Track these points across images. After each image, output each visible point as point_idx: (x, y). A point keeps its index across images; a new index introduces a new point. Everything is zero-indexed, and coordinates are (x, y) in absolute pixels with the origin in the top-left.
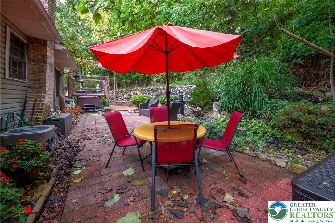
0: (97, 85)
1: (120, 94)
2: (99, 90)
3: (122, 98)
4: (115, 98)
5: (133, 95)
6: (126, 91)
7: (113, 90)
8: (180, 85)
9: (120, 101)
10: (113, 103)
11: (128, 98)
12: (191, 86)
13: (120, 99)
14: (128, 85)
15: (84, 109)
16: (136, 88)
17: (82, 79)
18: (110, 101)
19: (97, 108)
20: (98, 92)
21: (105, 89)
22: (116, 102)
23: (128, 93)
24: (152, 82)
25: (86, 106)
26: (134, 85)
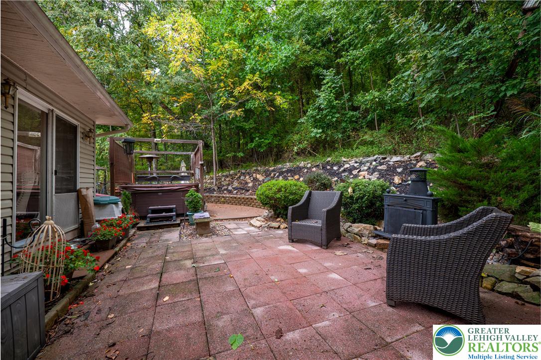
0: (182, 165)
1: (225, 180)
2: (186, 174)
3: (230, 188)
4: (216, 188)
5: (250, 181)
6: (236, 175)
7: (211, 173)
8: (352, 157)
9: (225, 194)
10: (213, 200)
11: (240, 188)
12: (385, 158)
13: (225, 190)
14: (238, 163)
15: (148, 219)
16: (254, 168)
17: (149, 152)
18: (207, 194)
19: (178, 215)
20: (183, 178)
21: (195, 171)
22: (219, 197)
23: (240, 177)
24: (286, 155)
25: (154, 211)
26: (248, 163)
